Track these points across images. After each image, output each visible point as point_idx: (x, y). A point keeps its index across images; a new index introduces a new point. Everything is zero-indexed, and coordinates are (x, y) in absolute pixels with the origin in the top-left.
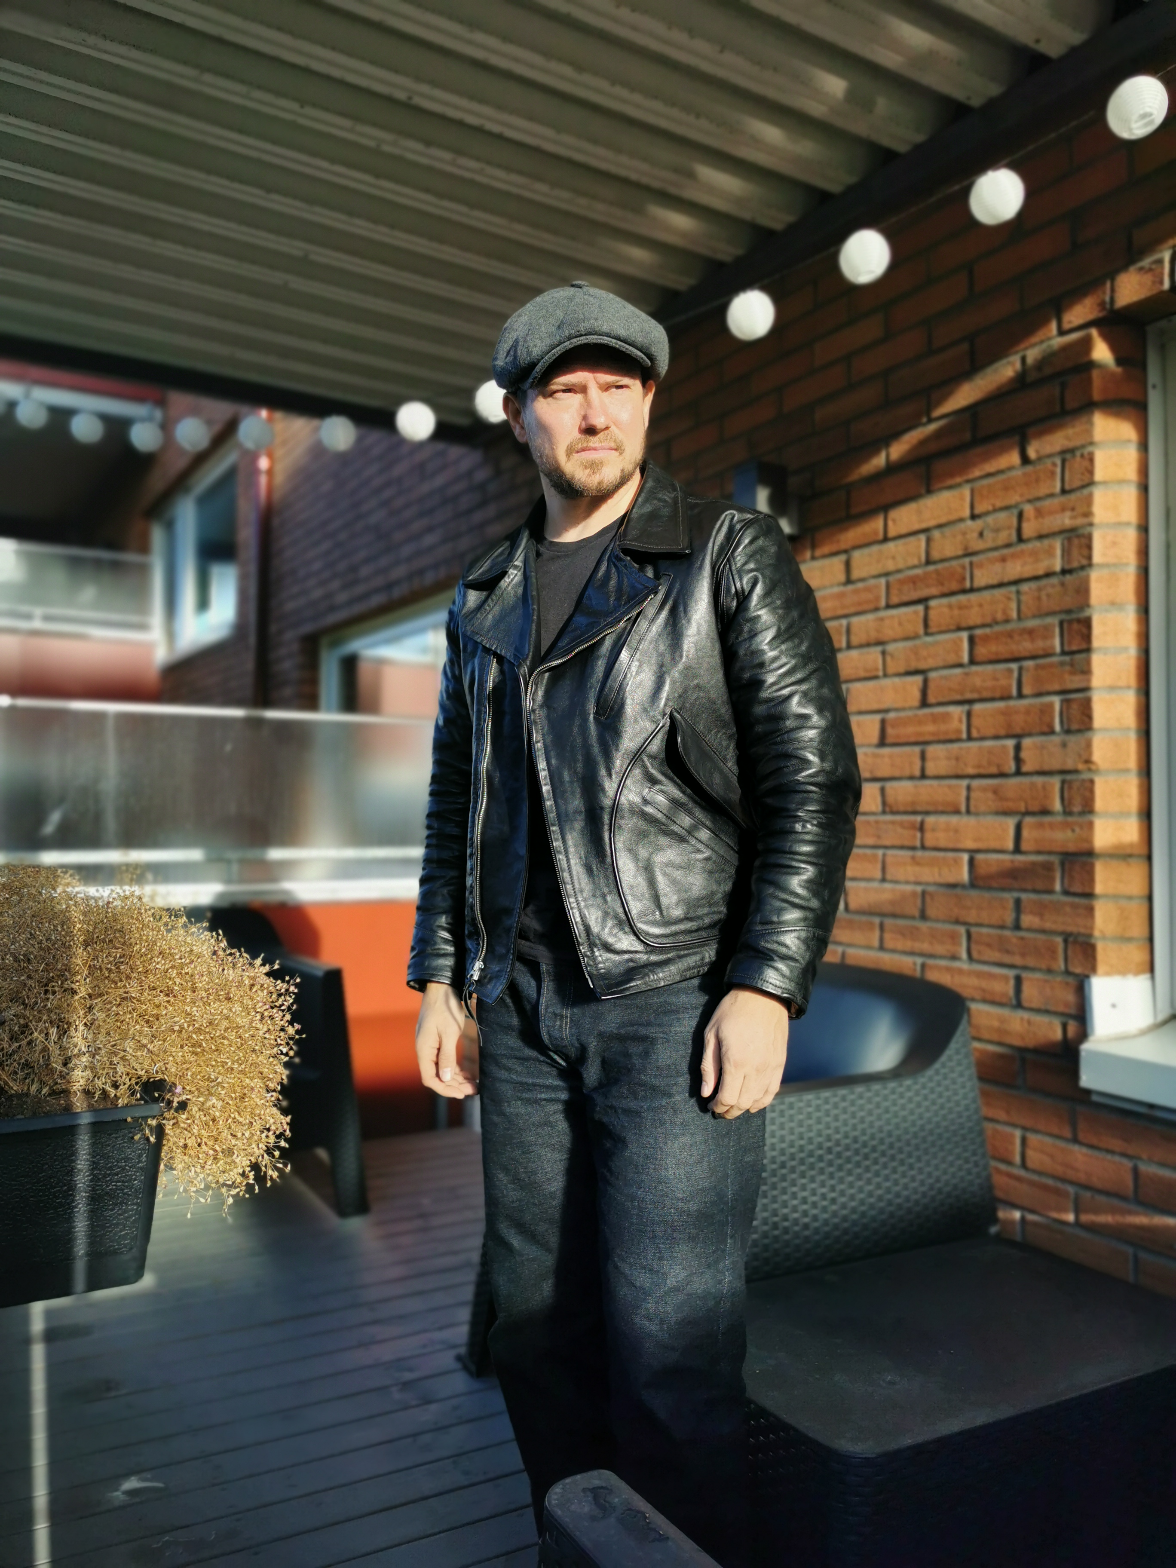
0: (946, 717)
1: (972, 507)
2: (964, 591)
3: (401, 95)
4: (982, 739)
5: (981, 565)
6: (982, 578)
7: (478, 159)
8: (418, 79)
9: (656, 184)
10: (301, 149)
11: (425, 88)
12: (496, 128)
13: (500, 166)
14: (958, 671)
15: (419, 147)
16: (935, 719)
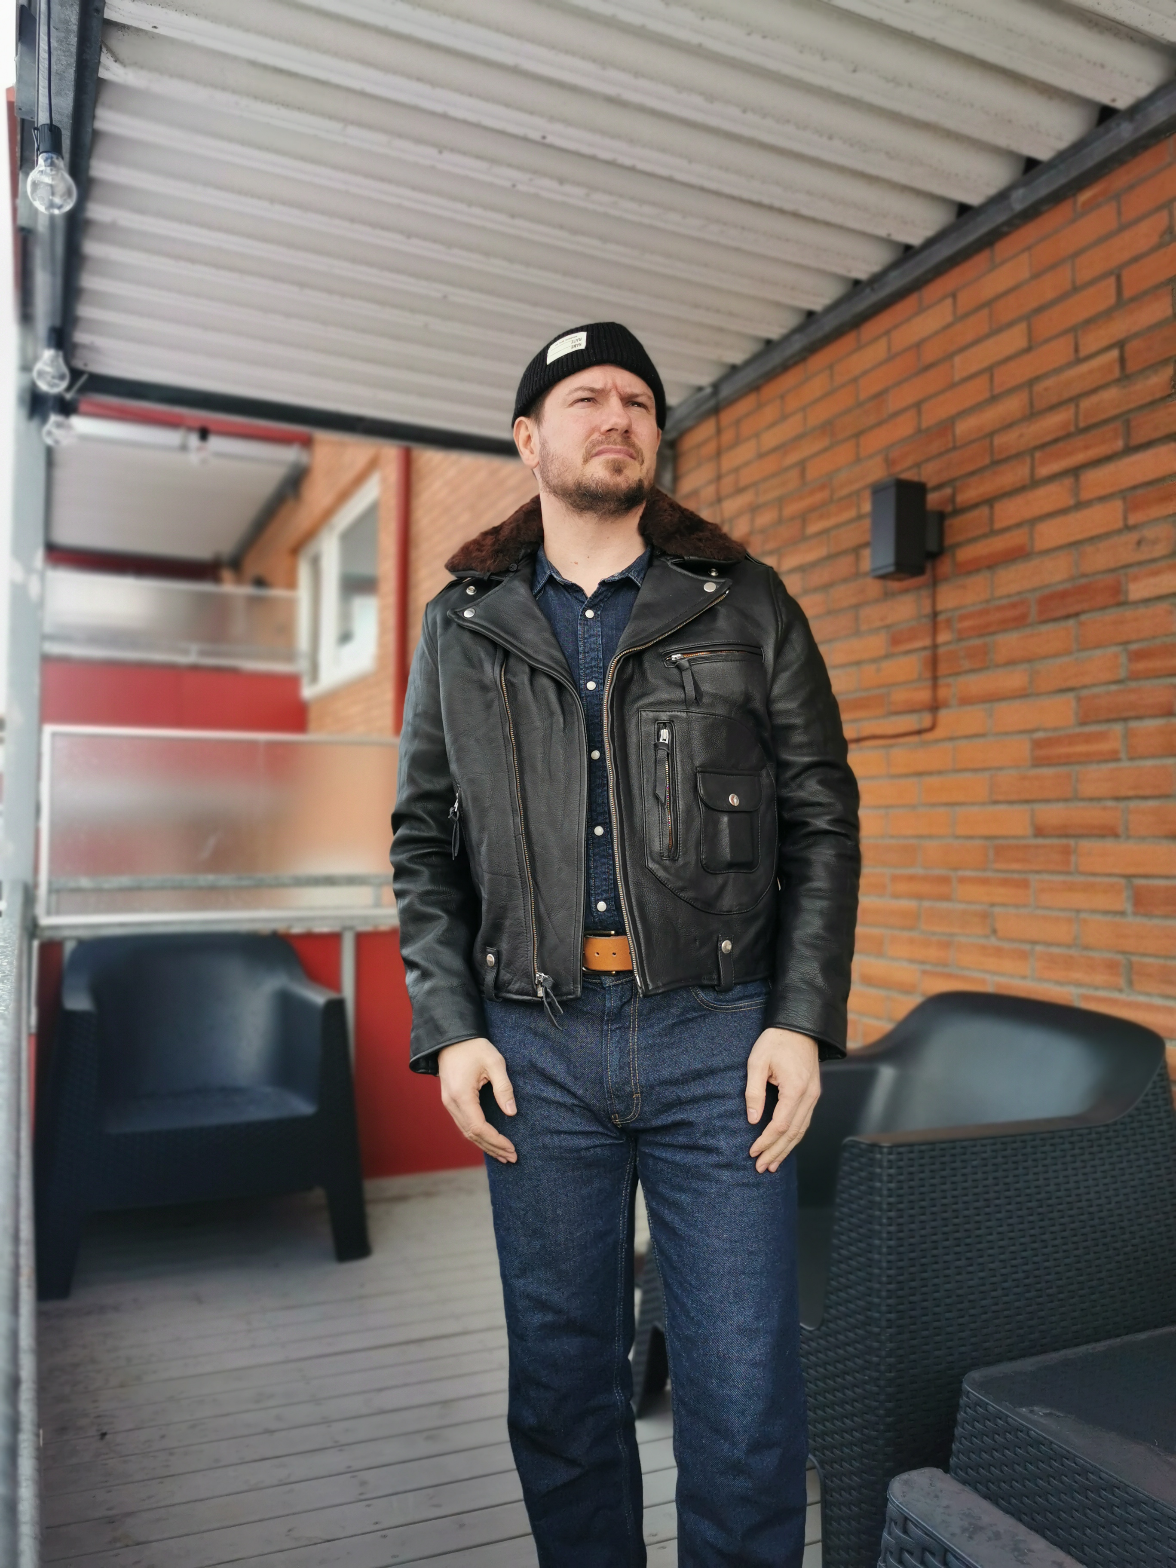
0: (1101, 737)
1: (1125, 518)
2: (1119, 604)
3: (535, 135)
4: (1142, 757)
5: (1136, 578)
6: (1137, 590)
7: (611, 193)
8: (552, 119)
9: (788, 206)
10: (440, 194)
11: (558, 127)
12: (628, 162)
13: (632, 199)
14: (1113, 688)
15: (553, 184)
16: (1088, 738)
